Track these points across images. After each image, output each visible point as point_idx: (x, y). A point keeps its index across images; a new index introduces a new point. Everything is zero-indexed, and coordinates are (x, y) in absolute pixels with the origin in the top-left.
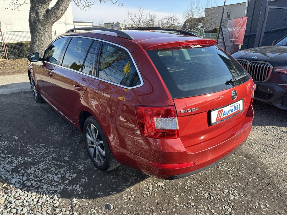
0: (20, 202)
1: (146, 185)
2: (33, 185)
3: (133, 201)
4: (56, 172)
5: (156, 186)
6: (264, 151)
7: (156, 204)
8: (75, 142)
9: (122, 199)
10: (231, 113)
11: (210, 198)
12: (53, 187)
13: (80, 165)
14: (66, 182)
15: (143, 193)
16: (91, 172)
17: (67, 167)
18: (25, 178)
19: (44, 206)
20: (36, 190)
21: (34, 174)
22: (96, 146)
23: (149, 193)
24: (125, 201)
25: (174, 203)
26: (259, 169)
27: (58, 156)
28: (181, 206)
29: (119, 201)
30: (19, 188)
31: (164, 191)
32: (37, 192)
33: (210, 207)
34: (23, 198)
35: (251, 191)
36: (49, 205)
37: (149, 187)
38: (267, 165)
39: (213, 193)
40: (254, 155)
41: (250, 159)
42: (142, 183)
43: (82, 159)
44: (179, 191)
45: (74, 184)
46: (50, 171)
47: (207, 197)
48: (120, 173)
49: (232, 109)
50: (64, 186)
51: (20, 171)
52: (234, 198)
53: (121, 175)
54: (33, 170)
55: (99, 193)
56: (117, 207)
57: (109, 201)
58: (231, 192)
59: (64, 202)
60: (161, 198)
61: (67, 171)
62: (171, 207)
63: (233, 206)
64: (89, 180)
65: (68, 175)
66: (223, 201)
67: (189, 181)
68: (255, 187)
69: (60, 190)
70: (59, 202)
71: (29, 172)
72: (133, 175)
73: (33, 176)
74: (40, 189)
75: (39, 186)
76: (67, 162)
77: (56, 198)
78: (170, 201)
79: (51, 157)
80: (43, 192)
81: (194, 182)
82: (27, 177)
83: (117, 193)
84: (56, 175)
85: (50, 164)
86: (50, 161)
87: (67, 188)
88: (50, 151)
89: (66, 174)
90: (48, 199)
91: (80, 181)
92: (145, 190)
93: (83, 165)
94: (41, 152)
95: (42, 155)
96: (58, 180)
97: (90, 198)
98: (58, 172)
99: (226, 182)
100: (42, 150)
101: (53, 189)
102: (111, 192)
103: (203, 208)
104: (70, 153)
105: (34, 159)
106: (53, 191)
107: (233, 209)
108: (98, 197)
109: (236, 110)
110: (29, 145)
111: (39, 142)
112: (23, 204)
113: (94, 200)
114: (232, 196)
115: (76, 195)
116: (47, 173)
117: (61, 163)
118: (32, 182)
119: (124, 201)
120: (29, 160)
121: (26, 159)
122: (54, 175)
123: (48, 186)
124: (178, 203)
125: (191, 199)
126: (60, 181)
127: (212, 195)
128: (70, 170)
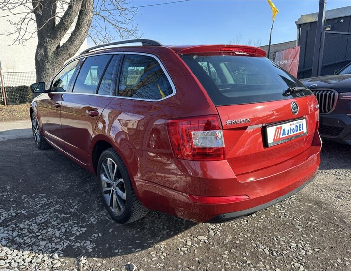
0: (6, 263)
1: (181, 240)
2: (26, 242)
3: (164, 259)
4: (59, 226)
5: (196, 241)
6: (339, 197)
7: (197, 263)
8: (86, 192)
9: (149, 257)
10: (292, 133)
11: (273, 254)
12: (54, 244)
13: (91, 218)
14: (72, 238)
15: (178, 249)
16: (106, 226)
17: (73, 220)
18: (15, 233)
19: (39, 267)
20: (30, 248)
21: (28, 228)
22: (114, 188)
23: (186, 249)
24: (153, 260)
25: (223, 261)
26: (335, 217)
27: (63, 207)
28: (232, 264)
29: (144, 260)
30: (6, 246)
31: (207, 247)
32: (31, 250)
33: (273, 265)
34: (10, 257)
35: (328, 244)
36: (46, 266)
37: (186, 242)
38: (347, 214)
39: (276, 248)
40: (326, 202)
41: (322, 207)
42: (176, 237)
43: (94, 210)
44: (228, 246)
45: (83, 240)
46: (50, 225)
47: (268, 253)
48: (146, 226)
49: (294, 129)
50: (68, 242)
51: (9, 225)
52: (306, 254)
53: (147, 229)
54: (28, 224)
55: (117, 251)
56: (141, 268)
57: (131, 260)
58: (301, 246)
59: (67, 262)
60: (204, 256)
61: (73, 225)
62: (219, 266)
63: (305, 263)
64: (103, 234)
65: (75, 229)
66: (291, 257)
67: (241, 234)
68: (333, 239)
69: (63, 248)
70: (61, 262)
71: (22, 226)
72: (164, 228)
73: (26, 231)
74: (35, 247)
75: (34, 243)
76: (74, 215)
77: (57, 257)
78: (216, 259)
79: (53, 208)
80: (40, 250)
81: (249, 235)
82: (19, 232)
83: (142, 250)
84: (59, 229)
85: (51, 217)
86: (51, 214)
87: (72, 245)
88: (51, 202)
89: (72, 228)
90: (46, 258)
91: (91, 236)
92: (181, 245)
93: (96, 217)
94: (40, 204)
95: (41, 206)
96: (61, 236)
97: (104, 257)
98: (62, 226)
99: (292, 234)
100: (42, 201)
101: (54, 246)
102: (133, 249)
103: (263, 267)
104: (78, 203)
105: (30, 211)
106: (54, 249)
107: (305, 267)
108: (115, 255)
109: (298, 132)
110: (24, 196)
111: (38, 192)
112: (10, 265)
113: (110, 258)
114: (303, 251)
115: (85, 253)
116: (47, 227)
117: (66, 216)
118: (25, 238)
119: (151, 259)
120: (24, 212)
121: (19, 211)
122: (56, 230)
123: (46, 244)
124: (228, 261)
125: (246, 256)
126: (64, 237)
127: (275, 250)
128: (78, 224)
